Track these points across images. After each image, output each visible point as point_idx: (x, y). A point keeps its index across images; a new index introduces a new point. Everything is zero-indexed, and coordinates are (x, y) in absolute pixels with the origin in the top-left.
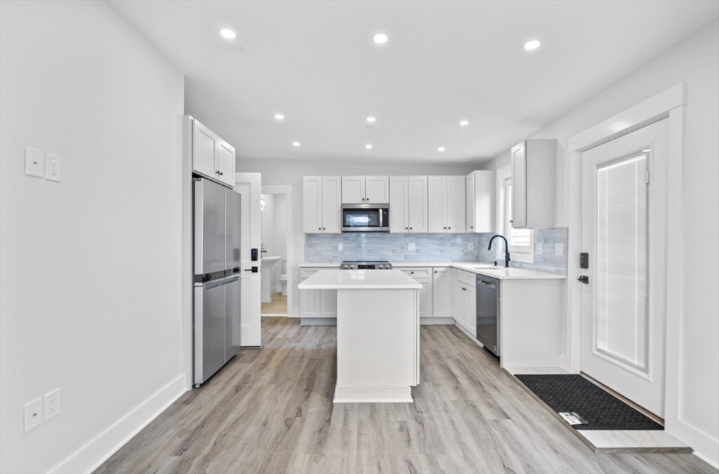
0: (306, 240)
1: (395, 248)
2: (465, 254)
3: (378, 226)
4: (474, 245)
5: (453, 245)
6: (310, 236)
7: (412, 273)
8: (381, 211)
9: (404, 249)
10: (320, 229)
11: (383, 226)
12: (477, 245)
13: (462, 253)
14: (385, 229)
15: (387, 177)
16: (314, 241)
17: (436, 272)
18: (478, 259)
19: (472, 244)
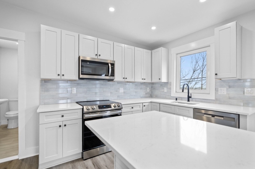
0: (42, 85)
1: (112, 91)
2: (146, 94)
3: (108, 76)
4: (150, 88)
5: (141, 88)
6: (45, 81)
7: (132, 108)
8: (110, 65)
9: (117, 91)
10: (59, 75)
11: (111, 76)
12: (151, 89)
13: (145, 93)
14: (112, 78)
15: (113, 42)
16: (49, 85)
17: (144, 106)
18: (151, 96)
19: (149, 88)
